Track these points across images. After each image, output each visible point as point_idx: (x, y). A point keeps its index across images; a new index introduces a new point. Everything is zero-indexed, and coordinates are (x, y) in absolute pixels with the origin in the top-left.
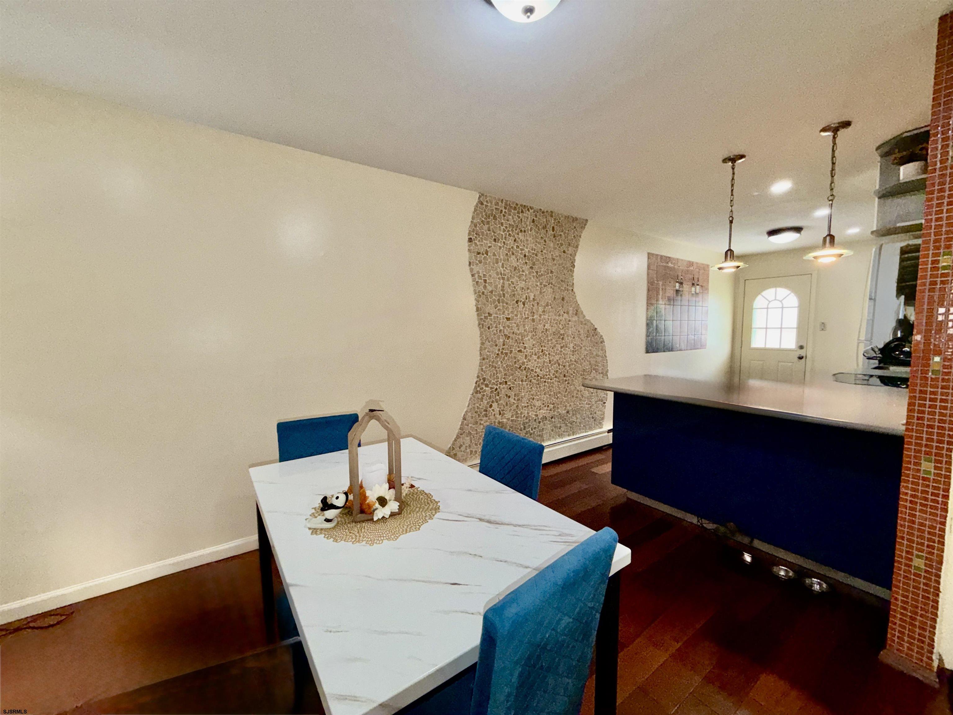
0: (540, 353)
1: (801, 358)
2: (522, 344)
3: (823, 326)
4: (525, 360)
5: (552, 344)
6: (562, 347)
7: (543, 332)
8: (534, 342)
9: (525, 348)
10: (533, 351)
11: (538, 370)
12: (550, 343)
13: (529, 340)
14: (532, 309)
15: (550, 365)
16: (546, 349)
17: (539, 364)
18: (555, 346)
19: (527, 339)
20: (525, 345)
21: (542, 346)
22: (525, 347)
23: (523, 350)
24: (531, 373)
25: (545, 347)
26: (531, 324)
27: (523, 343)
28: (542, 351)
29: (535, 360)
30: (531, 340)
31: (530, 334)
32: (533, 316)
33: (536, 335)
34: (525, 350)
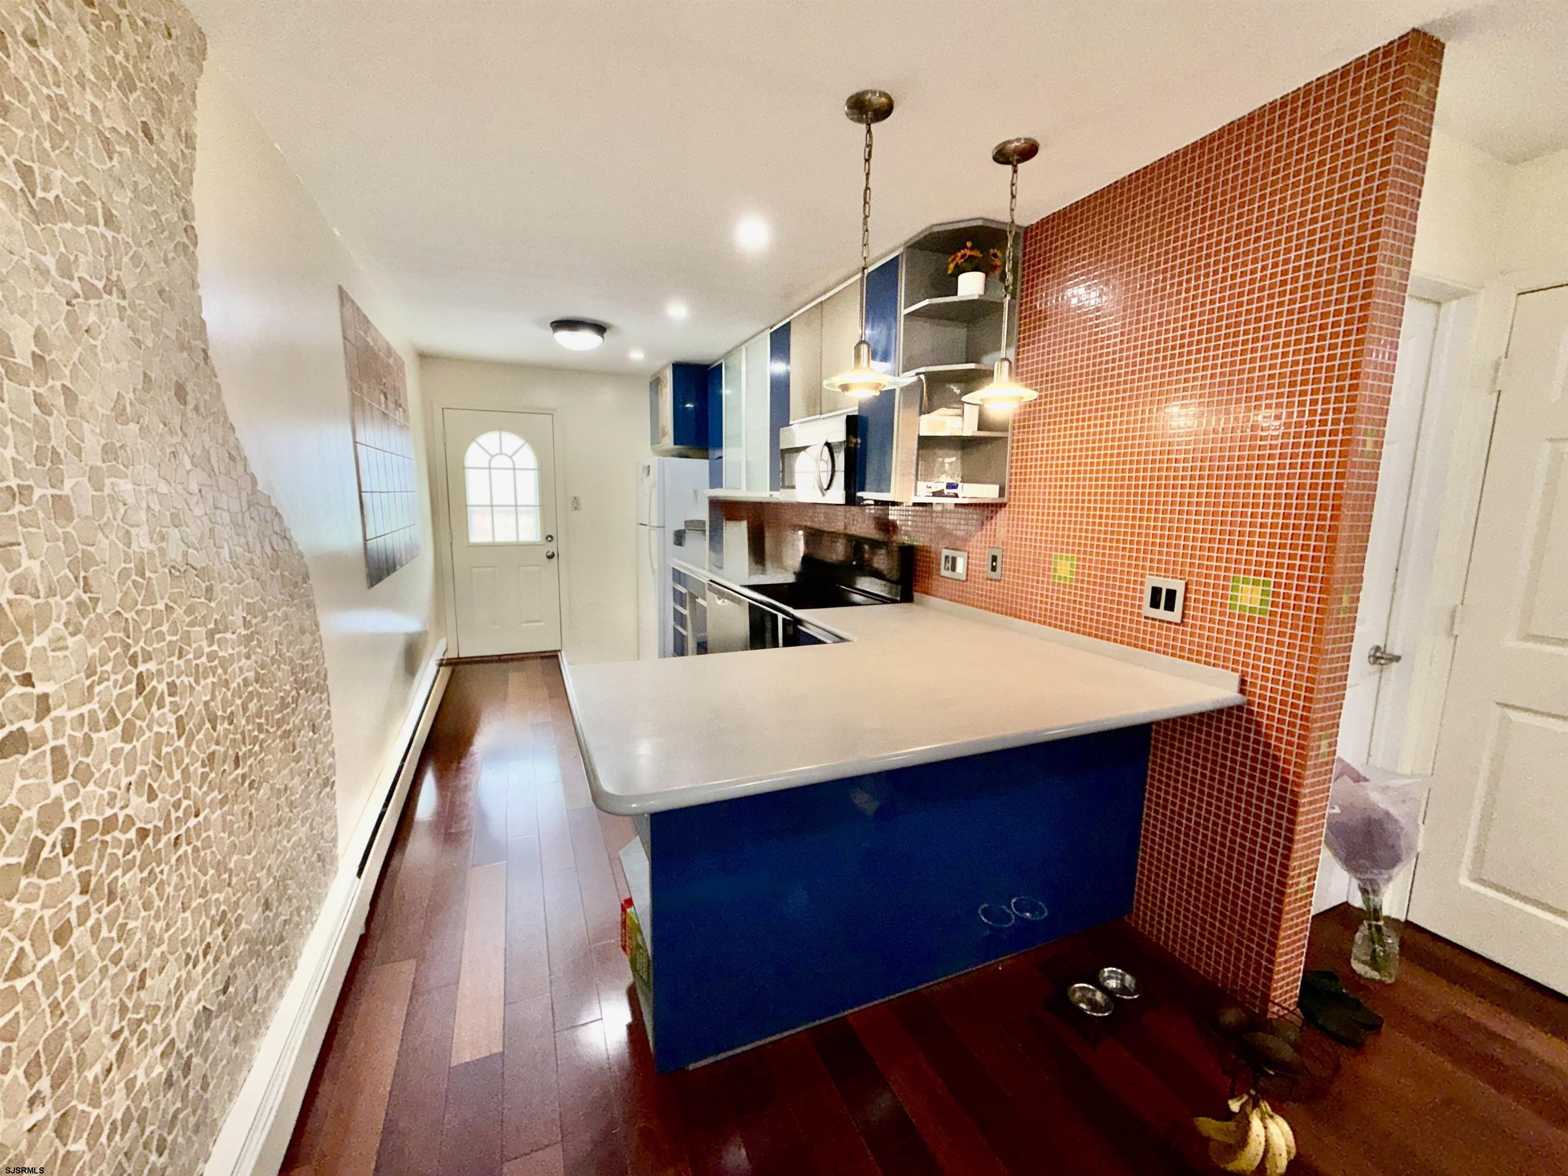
0: (135, 703)
1: (551, 557)
2: (19, 689)
3: (576, 504)
4: (57, 790)
5: (174, 631)
6: (210, 635)
7: (124, 574)
8: (93, 651)
9: (43, 705)
10: (94, 705)
11: (138, 803)
12: (165, 628)
13: (58, 645)
14: (44, 432)
15: (181, 743)
16: (152, 666)
17: (139, 768)
18: (187, 638)
19: (40, 641)
20: (40, 688)
21: (133, 661)
22: (44, 698)
23: (30, 726)
24: (104, 843)
25: (148, 657)
26: (51, 538)
27: (27, 680)
28: (141, 687)
29: (115, 756)
30: (71, 641)
31: (60, 606)
32: (56, 480)
33: (95, 601)
34: (47, 724)
